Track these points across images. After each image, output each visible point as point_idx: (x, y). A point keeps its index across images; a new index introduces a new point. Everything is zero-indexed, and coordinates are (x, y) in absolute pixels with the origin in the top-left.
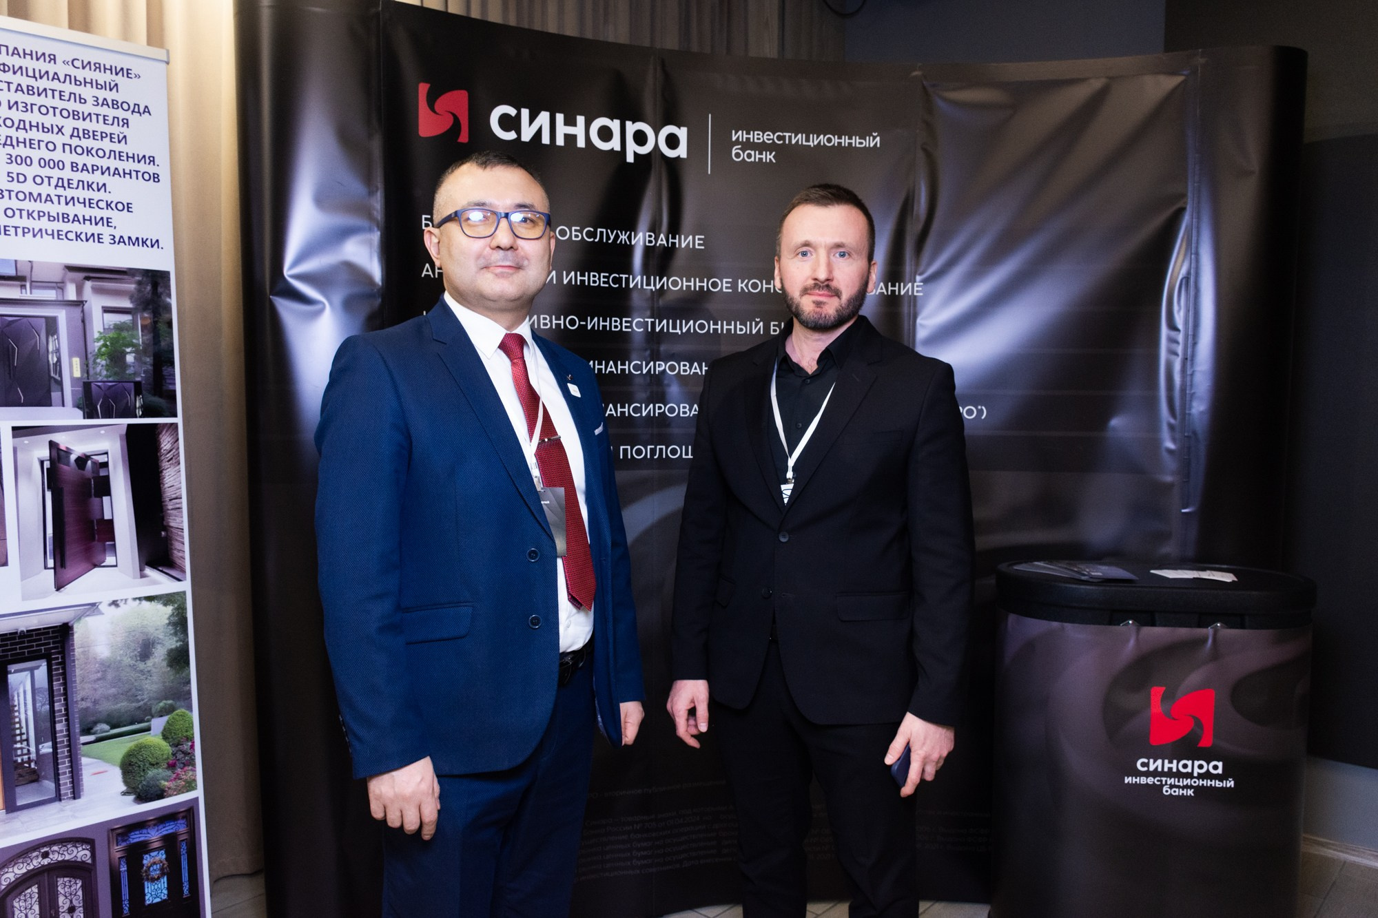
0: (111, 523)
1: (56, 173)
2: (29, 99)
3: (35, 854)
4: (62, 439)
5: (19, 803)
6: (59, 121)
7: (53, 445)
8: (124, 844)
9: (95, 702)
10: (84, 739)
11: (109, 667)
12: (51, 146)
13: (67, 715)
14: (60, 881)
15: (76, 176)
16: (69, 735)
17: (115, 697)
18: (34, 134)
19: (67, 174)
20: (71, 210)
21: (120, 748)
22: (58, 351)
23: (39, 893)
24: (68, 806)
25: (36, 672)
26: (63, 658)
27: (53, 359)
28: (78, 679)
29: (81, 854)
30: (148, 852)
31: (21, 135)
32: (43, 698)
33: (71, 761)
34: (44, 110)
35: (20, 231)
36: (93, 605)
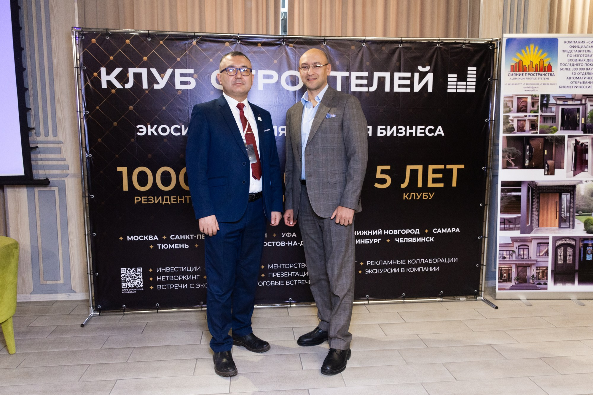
0: (587, 161)
1: (582, 71)
2: (578, 53)
3: (563, 240)
4: (578, 139)
5: (562, 226)
6: (584, 58)
7: (576, 140)
8: (583, 243)
9: (580, 206)
10: (576, 214)
11: (583, 197)
12: (582, 65)
13: (573, 207)
14: (568, 248)
15: (587, 71)
16: (573, 213)
17: (584, 205)
18: (579, 62)
19: (585, 71)
20: (585, 80)
21: (584, 218)
22: (579, 117)
23: (564, 249)
24: (571, 230)
25: (568, 196)
26: (574, 193)
27: (578, 119)
28: (576, 199)
29: (573, 242)
30: (588, 246)
31: (576, 63)
32: (568, 202)
33: (573, 219)
34: (581, 56)
35: (573, 87)
36: (581, 181)
